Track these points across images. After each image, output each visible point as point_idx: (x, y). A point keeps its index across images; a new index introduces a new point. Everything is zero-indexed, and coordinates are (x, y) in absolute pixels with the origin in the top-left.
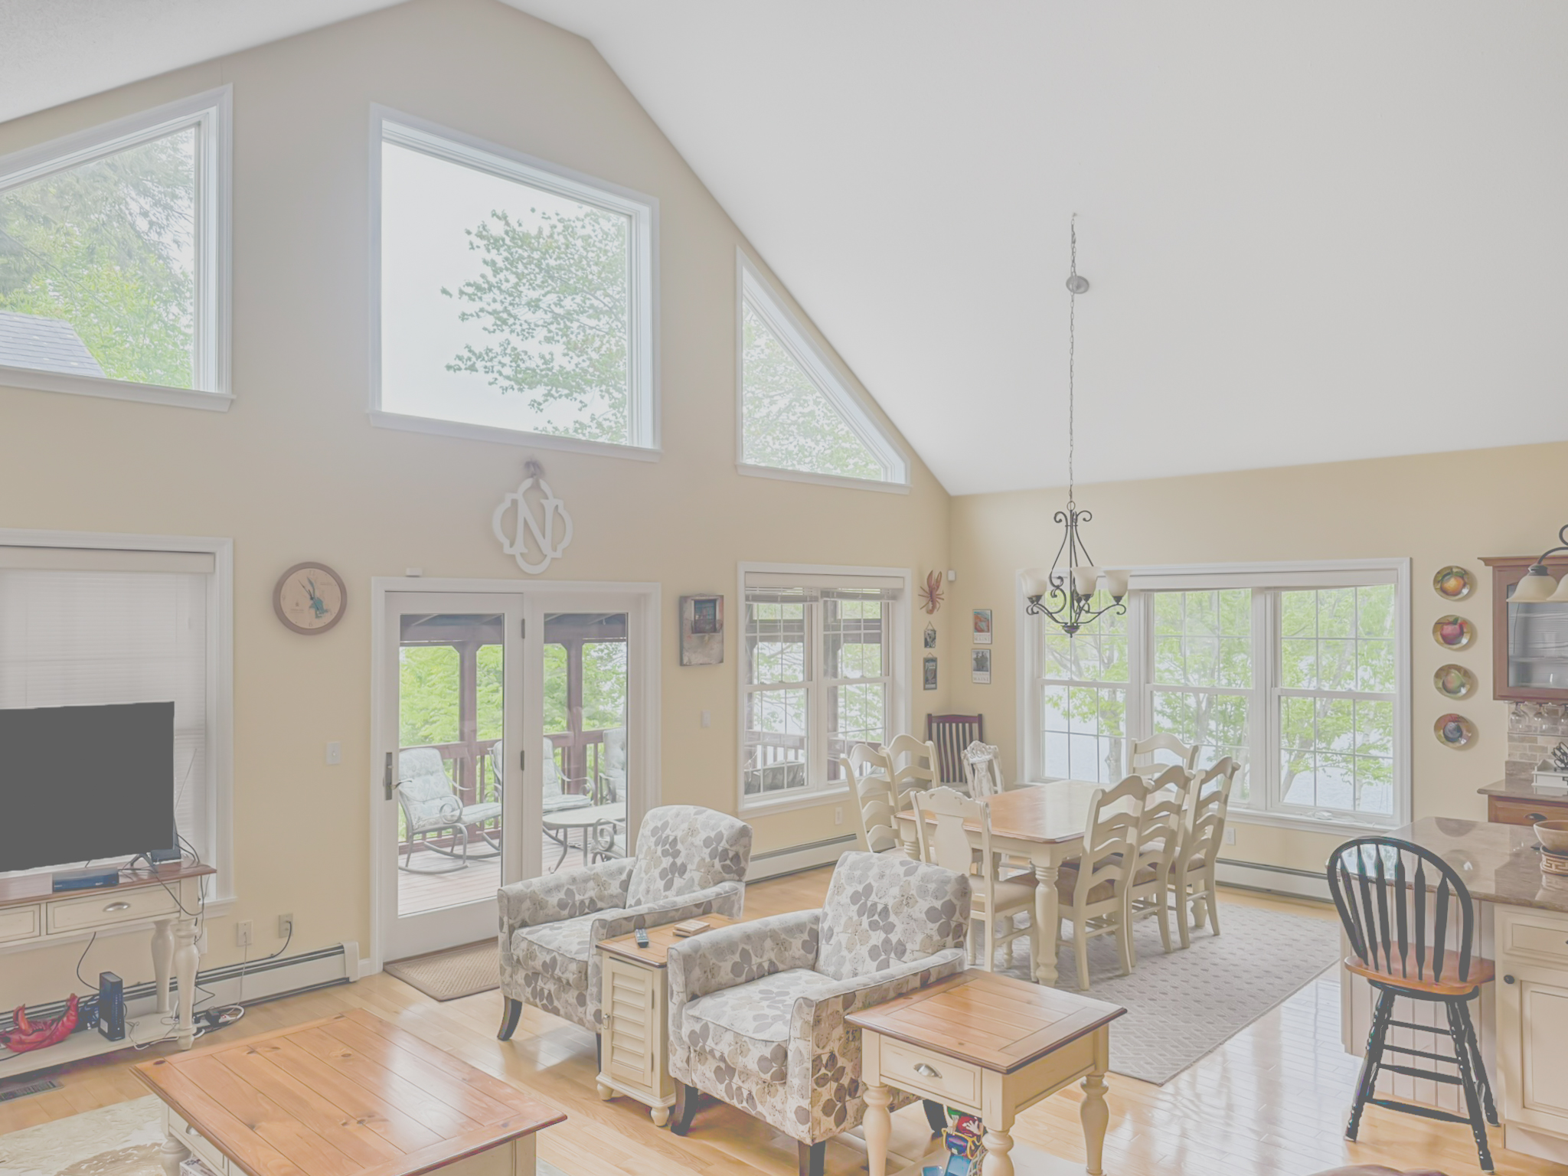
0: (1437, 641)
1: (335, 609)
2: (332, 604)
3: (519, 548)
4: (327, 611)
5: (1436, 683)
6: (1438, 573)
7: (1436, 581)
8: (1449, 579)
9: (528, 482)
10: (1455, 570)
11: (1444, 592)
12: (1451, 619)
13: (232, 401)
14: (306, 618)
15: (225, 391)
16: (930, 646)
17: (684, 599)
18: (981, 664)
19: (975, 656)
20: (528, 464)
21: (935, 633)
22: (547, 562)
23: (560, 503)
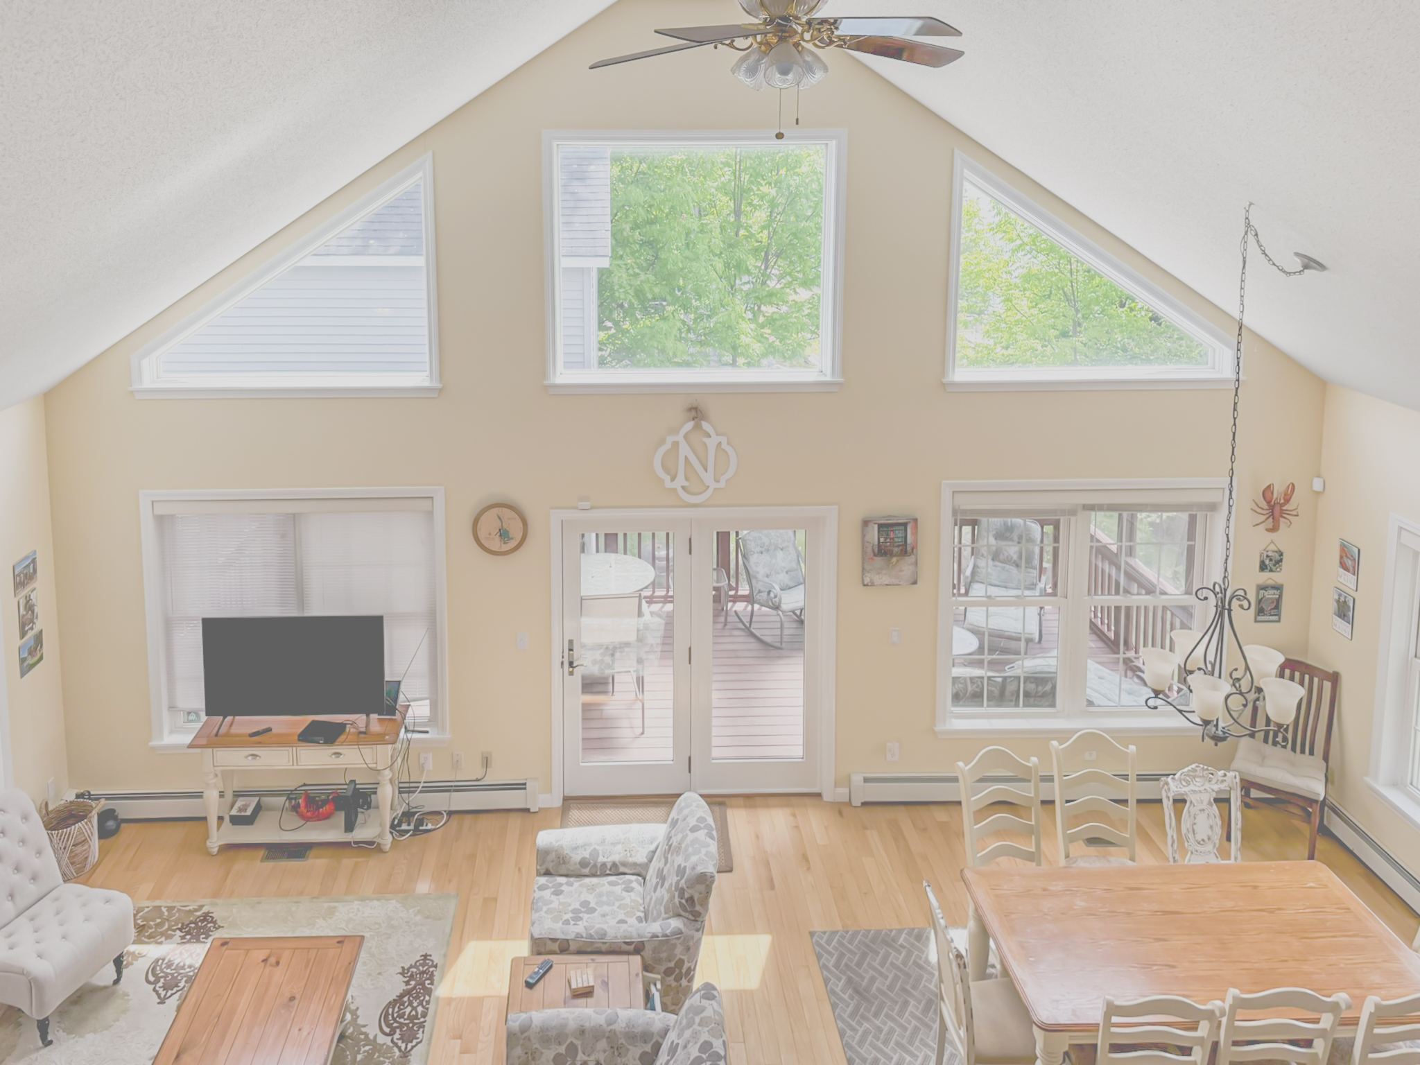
16: (1271, 571)
17: (866, 523)
18: (1344, 610)
19: (1337, 597)
20: (690, 409)
21: (1281, 554)
22: (709, 492)
23: (723, 440)
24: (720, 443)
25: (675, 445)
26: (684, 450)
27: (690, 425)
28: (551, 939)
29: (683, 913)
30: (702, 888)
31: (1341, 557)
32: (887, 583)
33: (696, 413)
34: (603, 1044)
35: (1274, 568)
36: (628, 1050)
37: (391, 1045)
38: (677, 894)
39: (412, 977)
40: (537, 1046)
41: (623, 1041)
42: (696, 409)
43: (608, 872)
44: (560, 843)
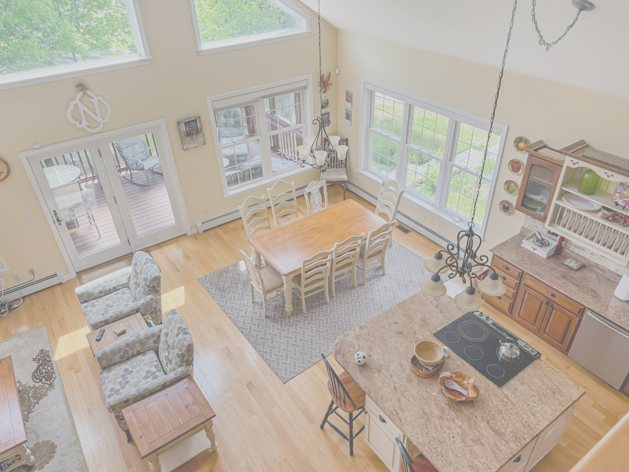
0: (509, 169)
1: (6, 171)
3: (85, 123)
5: (504, 186)
6: (517, 138)
7: (515, 142)
8: (521, 142)
10: (524, 139)
11: (518, 148)
12: (517, 161)
16: (325, 108)
17: (179, 123)
18: (348, 117)
19: (346, 112)
20: (78, 86)
21: (328, 101)
22: (101, 125)
23: (101, 98)
24: (99, 100)
25: (76, 105)
26: (82, 107)
27: (81, 94)
28: (100, 322)
29: (151, 292)
30: (157, 281)
31: (346, 97)
32: (193, 147)
33: (82, 87)
34: (138, 345)
35: (326, 107)
36: (148, 342)
37: (43, 384)
38: (146, 287)
39: (39, 360)
40: (112, 357)
41: (145, 340)
42: (81, 85)
43: (112, 291)
44: (87, 289)
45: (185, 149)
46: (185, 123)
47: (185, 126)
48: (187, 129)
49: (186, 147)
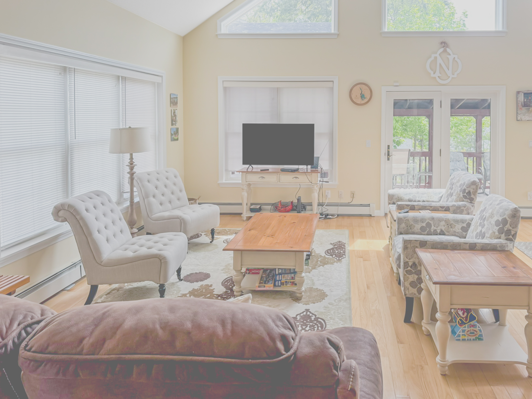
1: (368, 98)
2: (367, 96)
3: (438, 74)
4: (366, 98)
9: (442, 50)
13: (338, 35)
14: (359, 101)
15: (336, 32)
17: (518, 92)
20: (442, 43)
22: (450, 79)
23: (456, 56)
24: (455, 58)
25: (436, 58)
26: (439, 60)
28: (406, 205)
29: (465, 200)
32: (528, 119)
34: (443, 223)
36: (455, 226)
37: (332, 258)
39: (335, 245)
40: (412, 223)
45: (518, 119)
46: (525, 94)
47: (524, 96)
48: (525, 100)
49: (520, 118)
